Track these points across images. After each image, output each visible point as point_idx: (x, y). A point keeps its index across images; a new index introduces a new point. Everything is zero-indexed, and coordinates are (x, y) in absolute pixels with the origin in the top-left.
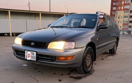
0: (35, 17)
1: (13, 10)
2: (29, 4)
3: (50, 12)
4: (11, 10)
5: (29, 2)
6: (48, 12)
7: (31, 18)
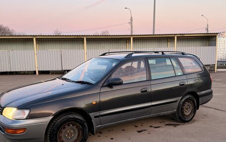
0: (126, 43)
1: (89, 36)
2: (131, 20)
3: (153, 35)
4: (87, 36)
5: (132, 18)
6: (151, 35)
7: (120, 47)
